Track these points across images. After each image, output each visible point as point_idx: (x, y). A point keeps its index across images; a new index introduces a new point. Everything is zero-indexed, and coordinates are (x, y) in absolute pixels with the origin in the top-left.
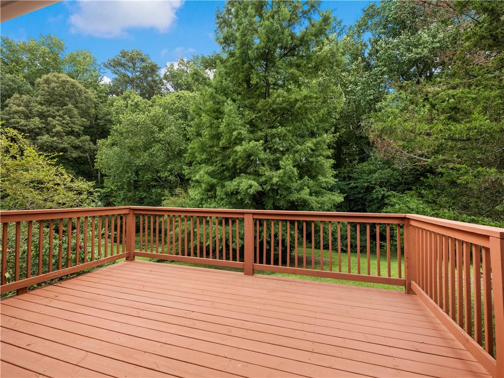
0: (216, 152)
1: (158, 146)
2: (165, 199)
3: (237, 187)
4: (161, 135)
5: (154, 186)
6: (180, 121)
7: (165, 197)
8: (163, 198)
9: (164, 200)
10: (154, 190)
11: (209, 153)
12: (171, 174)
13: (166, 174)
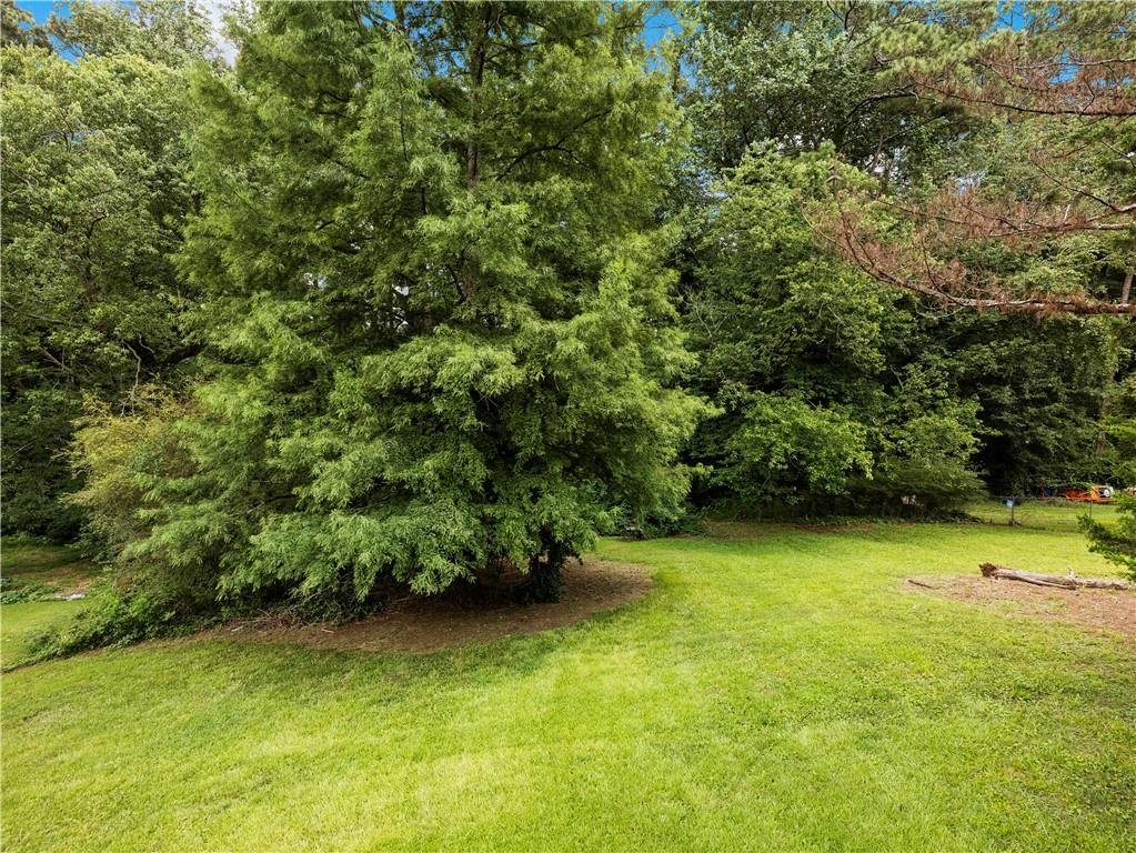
0: (313, 249)
1: (41, 234)
2: (85, 425)
3: (428, 372)
4: (55, 192)
5: (31, 383)
6: (134, 154)
7: (87, 419)
8: (77, 423)
9: (80, 428)
10: (32, 395)
11: (282, 252)
12: (109, 337)
13: (87, 335)
